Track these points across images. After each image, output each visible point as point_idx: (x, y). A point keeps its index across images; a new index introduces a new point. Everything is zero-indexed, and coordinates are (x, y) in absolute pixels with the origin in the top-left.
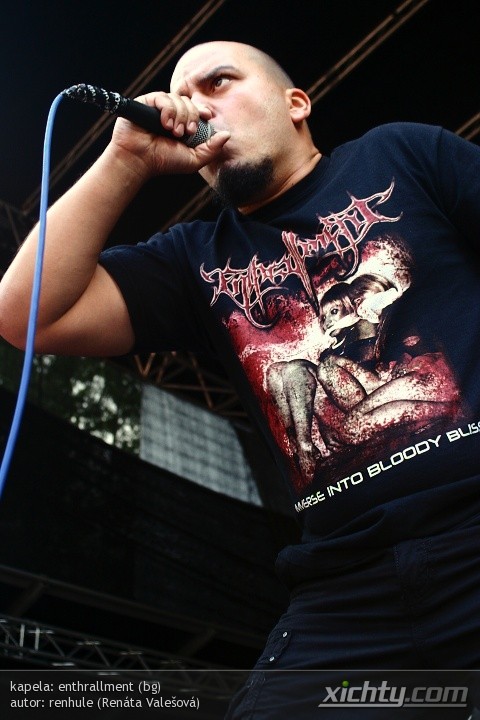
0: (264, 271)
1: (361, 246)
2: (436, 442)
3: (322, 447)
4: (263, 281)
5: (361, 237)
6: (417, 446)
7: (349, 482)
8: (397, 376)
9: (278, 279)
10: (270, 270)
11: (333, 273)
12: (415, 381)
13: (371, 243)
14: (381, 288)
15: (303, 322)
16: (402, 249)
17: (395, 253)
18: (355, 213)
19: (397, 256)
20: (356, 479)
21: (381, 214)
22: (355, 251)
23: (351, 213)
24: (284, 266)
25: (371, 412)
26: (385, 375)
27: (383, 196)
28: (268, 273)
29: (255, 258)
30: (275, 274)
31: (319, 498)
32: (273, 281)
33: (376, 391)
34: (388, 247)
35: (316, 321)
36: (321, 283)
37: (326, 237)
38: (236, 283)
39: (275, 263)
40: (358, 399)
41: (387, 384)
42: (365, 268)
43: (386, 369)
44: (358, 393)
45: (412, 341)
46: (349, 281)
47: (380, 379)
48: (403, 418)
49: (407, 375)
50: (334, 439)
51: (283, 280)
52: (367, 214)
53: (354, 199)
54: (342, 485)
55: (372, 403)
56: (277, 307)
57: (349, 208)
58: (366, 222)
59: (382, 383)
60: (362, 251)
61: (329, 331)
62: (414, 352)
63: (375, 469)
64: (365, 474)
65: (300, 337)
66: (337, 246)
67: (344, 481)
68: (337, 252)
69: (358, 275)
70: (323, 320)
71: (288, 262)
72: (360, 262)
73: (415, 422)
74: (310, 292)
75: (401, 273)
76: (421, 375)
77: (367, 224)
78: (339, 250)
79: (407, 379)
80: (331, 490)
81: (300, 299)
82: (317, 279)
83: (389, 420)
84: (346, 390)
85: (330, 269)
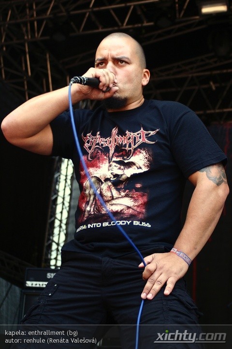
0: (99, 139)
1: (135, 149)
2: (129, 223)
3: (92, 210)
4: (97, 142)
5: (136, 146)
6: (122, 221)
7: (96, 225)
8: (127, 196)
9: (102, 145)
10: (101, 140)
11: (122, 156)
12: (132, 200)
13: (139, 149)
14: (136, 168)
15: (102, 162)
16: (150, 156)
17: (146, 156)
18: (140, 135)
19: (146, 158)
20: (98, 225)
21: (148, 140)
22: (132, 151)
23: (138, 134)
24: (106, 142)
25: (112, 205)
26: (123, 194)
27: (152, 133)
28: (100, 141)
29: (98, 133)
30: (102, 143)
31: (84, 227)
32: (100, 144)
33: (117, 198)
34: (144, 154)
35: (107, 164)
36: (117, 157)
37: (126, 139)
38: (91, 141)
39: (104, 139)
40: (110, 199)
41: (122, 197)
42: (133, 159)
43: (124, 192)
44: (111, 197)
45: (138, 186)
46: (126, 161)
47: (120, 195)
48: (121, 211)
49: (131, 197)
50: (96, 209)
51: (104, 146)
52: (143, 138)
53: (142, 129)
54: (93, 225)
55: (114, 202)
56: (97, 153)
57: (138, 132)
58: (141, 140)
59: (120, 196)
60: (135, 152)
61: (111, 172)
62: (137, 190)
63: (106, 224)
64: (102, 225)
65: (99, 167)
66: (127, 146)
67: (95, 224)
68: (126, 149)
69: (129, 161)
70: (110, 166)
71: (109, 141)
72: (132, 156)
73: (125, 214)
74: (111, 155)
75: (146, 165)
76: (135, 199)
77: (141, 141)
78: (127, 148)
79: (129, 198)
80: (89, 226)
81: (106, 155)
82: (117, 154)
83: (116, 210)
84: (107, 194)
85: (122, 154)
